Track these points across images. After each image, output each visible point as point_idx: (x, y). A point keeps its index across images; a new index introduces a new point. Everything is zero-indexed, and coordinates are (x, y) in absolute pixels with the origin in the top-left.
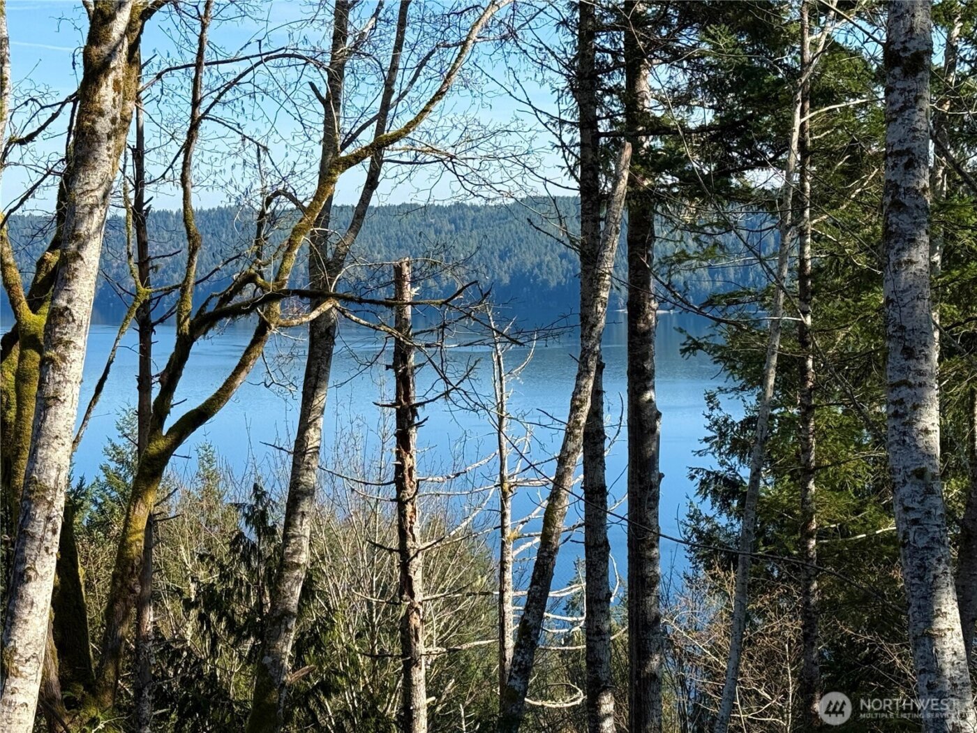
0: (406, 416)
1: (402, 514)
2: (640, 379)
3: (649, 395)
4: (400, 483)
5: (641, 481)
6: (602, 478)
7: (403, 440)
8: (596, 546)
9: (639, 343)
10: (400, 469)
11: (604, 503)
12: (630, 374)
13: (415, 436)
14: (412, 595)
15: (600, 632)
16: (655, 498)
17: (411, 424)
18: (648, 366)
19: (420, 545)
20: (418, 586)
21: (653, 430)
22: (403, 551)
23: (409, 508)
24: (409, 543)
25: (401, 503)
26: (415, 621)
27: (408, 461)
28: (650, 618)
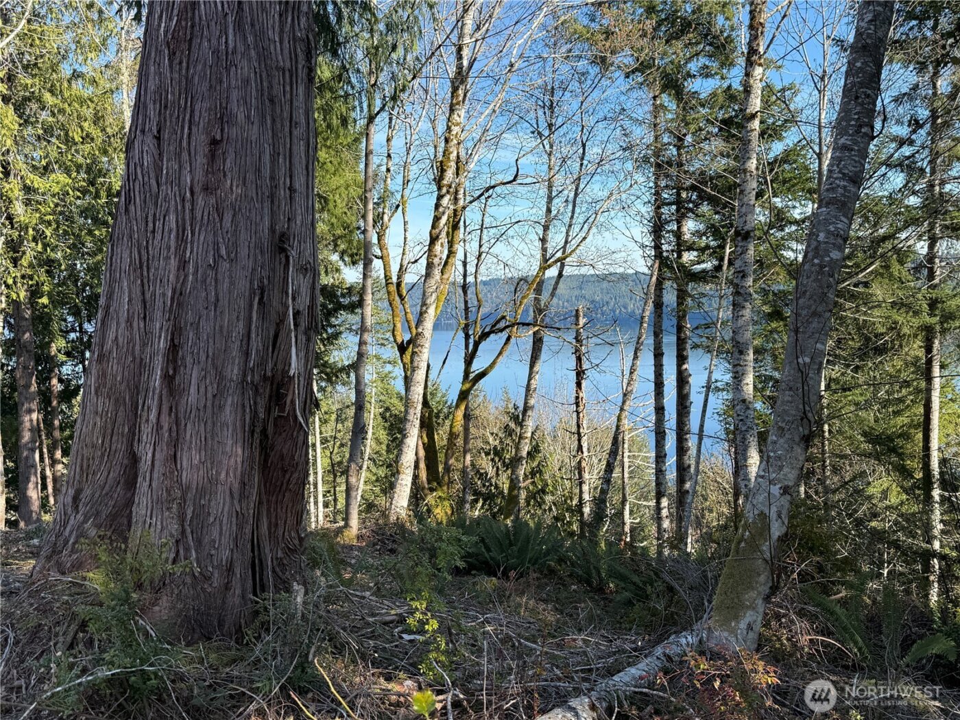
0: (580, 374)
1: (578, 418)
2: (681, 359)
3: (685, 366)
4: (577, 404)
5: (682, 404)
6: (662, 403)
7: (579, 385)
8: (660, 433)
9: (681, 344)
10: (577, 398)
11: (663, 414)
12: (677, 357)
13: (584, 383)
14: (582, 453)
15: (661, 471)
16: (689, 413)
17: (582, 378)
18: (685, 353)
19: (586, 431)
20: (585, 449)
21: (688, 382)
22: (579, 434)
23: (581, 415)
24: (581, 430)
25: (578, 413)
26: (584, 464)
27: (581, 395)
28: (686, 466)
